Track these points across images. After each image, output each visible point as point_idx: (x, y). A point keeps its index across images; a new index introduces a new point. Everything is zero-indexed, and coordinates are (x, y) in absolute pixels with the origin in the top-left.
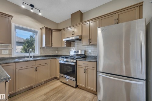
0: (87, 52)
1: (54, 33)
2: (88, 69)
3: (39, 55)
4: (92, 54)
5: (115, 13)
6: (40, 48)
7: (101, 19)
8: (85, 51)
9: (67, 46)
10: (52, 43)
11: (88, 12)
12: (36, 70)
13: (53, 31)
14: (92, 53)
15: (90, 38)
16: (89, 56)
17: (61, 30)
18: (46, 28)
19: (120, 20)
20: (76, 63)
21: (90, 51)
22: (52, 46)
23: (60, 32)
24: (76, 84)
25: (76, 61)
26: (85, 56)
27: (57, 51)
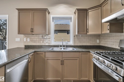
3: (73, 45)
6: (74, 37)
9: (110, 32)
10: (87, 29)
12: (62, 63)
13: (89, 11)
22: (88, 34)
27: (98, 41)
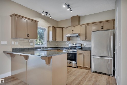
0: (83, 45)
1: (58, 30)
2: (85, 56)
3: (47, 47)
4: (87, 47)
5: (101, 22)
6: (48, 42)
7: (93, 24)
8: (81, 44)
9: (67, 40)
10: (56, 38)
11: (84, 17)
13: (57, 28)
14: (86, 45)
15: (86, 36)
16: (84, 48)
17: (62, 28)
18: (53, 27)
19: (104, 27)
20: (77, 52)
21: (85, 44)
22: (56, 40)
23: (62, 30)
24: (77, 65)
25: (77, 50)
26: (81, 47)
27: (57, 44)
